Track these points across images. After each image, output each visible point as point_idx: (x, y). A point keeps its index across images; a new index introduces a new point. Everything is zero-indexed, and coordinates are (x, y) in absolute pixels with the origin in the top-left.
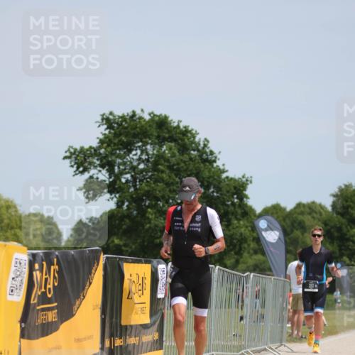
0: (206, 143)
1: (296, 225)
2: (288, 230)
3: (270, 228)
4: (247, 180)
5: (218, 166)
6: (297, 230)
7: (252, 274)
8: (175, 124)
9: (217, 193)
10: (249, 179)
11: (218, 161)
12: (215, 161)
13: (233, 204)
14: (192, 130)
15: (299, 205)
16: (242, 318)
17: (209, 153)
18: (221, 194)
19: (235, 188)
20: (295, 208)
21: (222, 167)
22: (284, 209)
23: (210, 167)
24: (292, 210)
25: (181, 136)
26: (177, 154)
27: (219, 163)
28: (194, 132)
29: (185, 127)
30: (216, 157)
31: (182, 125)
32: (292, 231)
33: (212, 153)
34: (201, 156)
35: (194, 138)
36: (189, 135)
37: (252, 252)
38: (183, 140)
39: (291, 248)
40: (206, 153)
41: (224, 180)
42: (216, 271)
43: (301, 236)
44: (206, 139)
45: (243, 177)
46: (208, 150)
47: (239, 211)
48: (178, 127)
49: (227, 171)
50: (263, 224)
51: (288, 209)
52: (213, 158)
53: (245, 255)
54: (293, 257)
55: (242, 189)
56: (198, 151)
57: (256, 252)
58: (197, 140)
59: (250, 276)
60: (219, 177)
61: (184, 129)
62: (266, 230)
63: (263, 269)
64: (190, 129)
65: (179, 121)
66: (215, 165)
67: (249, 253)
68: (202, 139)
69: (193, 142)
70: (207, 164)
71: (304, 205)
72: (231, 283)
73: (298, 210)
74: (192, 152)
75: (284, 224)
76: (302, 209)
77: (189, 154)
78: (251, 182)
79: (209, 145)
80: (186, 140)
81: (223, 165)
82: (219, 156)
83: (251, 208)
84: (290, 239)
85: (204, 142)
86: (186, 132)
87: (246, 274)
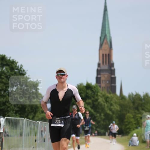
12: (25, 74)
14: (15, 61)
16: (36, 141)
21: (28, 77)
25: (11, 63)
26: (10, 71)
27: (27, 75)
29: (13, 60)
33: (24, 71)
34: (19, 72)
35: (16, 64)
36: (14, 63)
38: (12, 65)
40: (21, 71)
42: (25, 120)
48: (10, 60)
49: (30, 78)
52: (24, 73)
56: (18, 70)
58: (18, 65)
59: (39, 122)
61: (12, 61)
65: (10, 57)
66: (25, 76)
67: (39, 113)
68: (20, 65)
69: (16, 66)
70: (22, 75)
74: (16, 70)
77: (14, 71)
79: (23, 67)
81: (29, 76)
82: (27, 72)
85: (20, 66)
87: (37, 122)
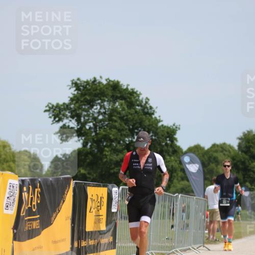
0: (147, 100)
1: (212, 160)
2: (206, 163)
3: (192, 162)
4: (176, 128)
5: (155, 118)
6: (212, 163)
7: (180, 195)
8: (125, 87)
9: (155, 136)
10: (178, 127)
11: (155, 114)
12: (153, 114)
13: (166, 144)
14: (137, 91)
15: (214, 145)
16: (172, 227)
17: (149, 108)
18: (158, 138)
19: (168, 133)
20: (211, 148)
21: (158, 118)
22: (203, 148)
23: (150, 118)
24: (208, 149)
25: (129, 95)
26: (126, 108)
27: (156, 115)
28: (138, 93)
29: (132, 89)
30: (154, 111)
31: (130, 88)
32: (209, 164)
33: (151, 108)
34: (143, 110)
35: (139, 97)
36: (135, 95)
37: (179, 179)
38: (130, 98)
39: (208, 176)
40: (147, 108)
41: (160, 127)
43: (215, 168)
44: (147, 98)
45: (174, 125)
46: (148, 106)
47: (171, 149)
48: (127, 89)
49: (162, 121)
50: (186, 159)
51: (206, 148)
52: (152, 112)
53: (175, 181)
54: (209, 183)
55: (173, 134)
56: (141, 106)
57: (183, 179)
58: (141, 98)
59: (178, 196)
60: (157, 125)
61: (131, 91)
62: (189, 163)
63: (187, 191)
64: (135, 91)
65: (128, 85)
66: (153, 116)
67: (177, 179)
68: (145, 98)
69: (138, 100)
70: (148, 116)
71: (218, 146)
72: (165, 201)
73: (214, 149)
74: (137, 107)
75: (203, 159)
76: (216, 148)
77: (135, 109)
78: (179, 129)
79: (150, 102)
80: (133, 99)
81: (159, 117)
82: (156, 110)
83: (179, 147)
84: (207, 170)
85: (146, 100)
86: (133, 93)
87: (175, 195)
